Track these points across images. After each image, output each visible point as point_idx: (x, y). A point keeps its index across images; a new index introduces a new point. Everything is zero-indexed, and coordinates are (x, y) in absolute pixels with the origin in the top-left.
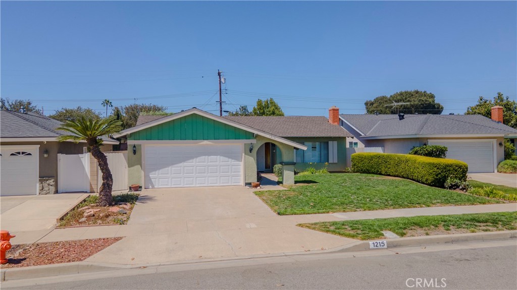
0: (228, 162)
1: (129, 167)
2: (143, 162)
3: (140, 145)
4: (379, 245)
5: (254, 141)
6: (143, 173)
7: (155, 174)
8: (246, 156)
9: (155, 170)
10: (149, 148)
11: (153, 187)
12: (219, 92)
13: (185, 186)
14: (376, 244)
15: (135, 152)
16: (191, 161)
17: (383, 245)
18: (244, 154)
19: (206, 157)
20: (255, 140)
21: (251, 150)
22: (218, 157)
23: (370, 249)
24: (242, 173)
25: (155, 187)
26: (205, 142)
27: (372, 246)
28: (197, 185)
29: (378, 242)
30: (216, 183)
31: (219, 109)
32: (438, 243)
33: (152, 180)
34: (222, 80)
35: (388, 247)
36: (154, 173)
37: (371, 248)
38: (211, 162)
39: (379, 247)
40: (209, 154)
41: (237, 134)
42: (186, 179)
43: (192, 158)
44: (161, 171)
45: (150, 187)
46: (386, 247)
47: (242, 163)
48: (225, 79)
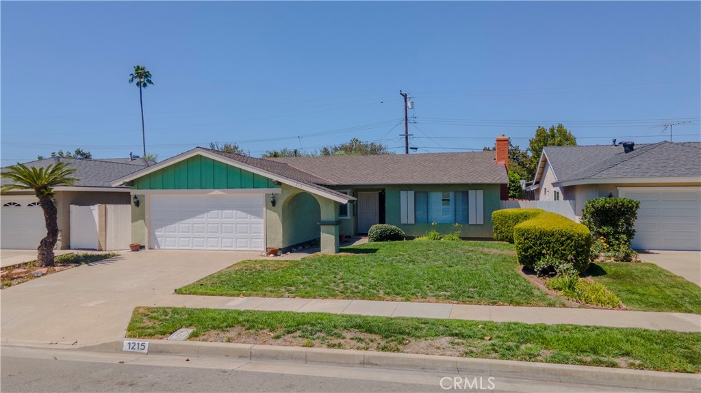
0: (246, 218)
1: (132, 222)
2: (147, 217)
3: (144, 196)
4: (136, 347)
5: (277, 191)
6: (146, 229)
7: (161, 232)
8: (268, 211)
9: (161, 226)
10: (155, 198)
11: (159, 247)
12: (404, 122)
13: (194, 248)
14: (132, 345)
15: (137, 204)
16: (201, 216)
17: (143, 347)
18: (265, 209)
19: (220, 211)
20: (281, 189)
21: (274, 203)
22: (235, 211)
23: (122, 352)
24: (263, 235)
25: (161, 247)
26: (216, 192)
27: (126, 348)
28: (208, 248)
29: (137, 342)
30: (231, 247)
31: (405, 145)
32: (228, 356)
33: (159, 239)
34: (409, 105)
35: (148, 351)
36: (159, 230)
37: (124, 349)
38: (225, 218)
39: (136, 350)
40: (223, 208)
41: (256, 182)
42: (196, 239)
43: (203, 212)
44: (168, 228)
45: (156, 247)
46: (146, 351)
47: (262, 221)
48: (412, 103)
